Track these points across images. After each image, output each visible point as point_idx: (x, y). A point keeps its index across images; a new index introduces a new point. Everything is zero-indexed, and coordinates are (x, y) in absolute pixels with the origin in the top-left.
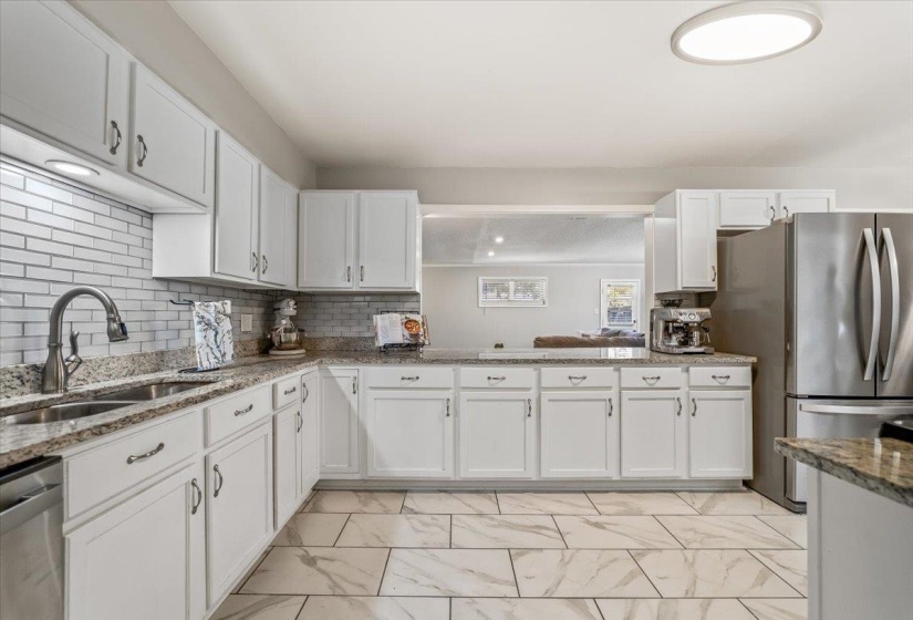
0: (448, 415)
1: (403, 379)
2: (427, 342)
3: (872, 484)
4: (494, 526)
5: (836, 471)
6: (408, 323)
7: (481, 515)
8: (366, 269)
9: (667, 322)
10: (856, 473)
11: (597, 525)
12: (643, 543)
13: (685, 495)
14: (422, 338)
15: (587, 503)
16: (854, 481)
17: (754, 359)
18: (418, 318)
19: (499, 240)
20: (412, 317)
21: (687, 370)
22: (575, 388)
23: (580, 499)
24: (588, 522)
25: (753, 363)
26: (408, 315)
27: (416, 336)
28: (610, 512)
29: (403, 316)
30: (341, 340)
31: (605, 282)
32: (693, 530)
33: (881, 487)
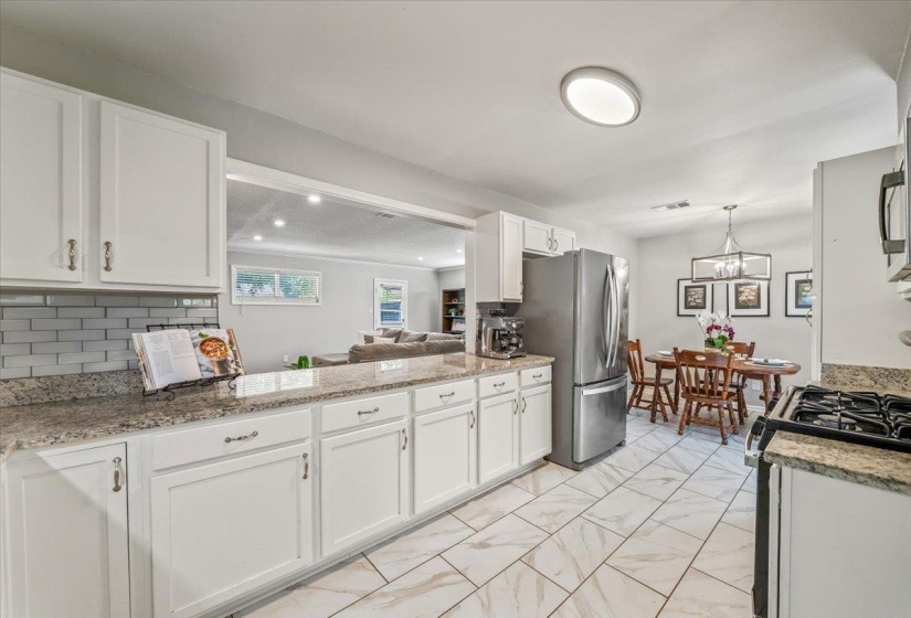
0: (305, 477)
1: (228, 440)
2: (241, 371)
3: (861, 479)
4: (392, 604)
5: (829, 472)
6: (204, 345)
7: (366, 596)
8: (115, 248)
9: (495, 331)
10: (847, 472)
11: (483, 545)
12: (524, 545)
13: (516, 482)
14: (233, 366)
15: (458, 525)
16: (845, 478)
17: (553, 359)
18: (222, 334)
19: (279, 223)
20: (211, 332)
21: (519, 373)
22: (446, 406)
23: (448, 522)
24: (474, 546)
25: (552, 364)
26: (204, 331)
27: (223, 364)
28: (483, 524)
29: (196, 333)
30: (33, 384)
31: (378, 282)
32: (543, 514)
33: (869, 481)
